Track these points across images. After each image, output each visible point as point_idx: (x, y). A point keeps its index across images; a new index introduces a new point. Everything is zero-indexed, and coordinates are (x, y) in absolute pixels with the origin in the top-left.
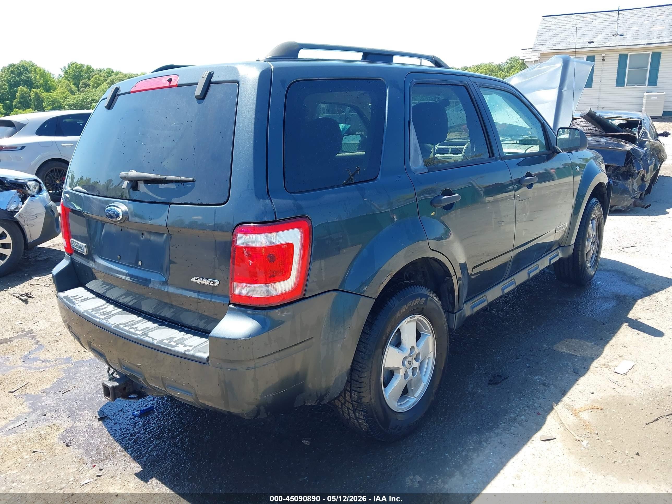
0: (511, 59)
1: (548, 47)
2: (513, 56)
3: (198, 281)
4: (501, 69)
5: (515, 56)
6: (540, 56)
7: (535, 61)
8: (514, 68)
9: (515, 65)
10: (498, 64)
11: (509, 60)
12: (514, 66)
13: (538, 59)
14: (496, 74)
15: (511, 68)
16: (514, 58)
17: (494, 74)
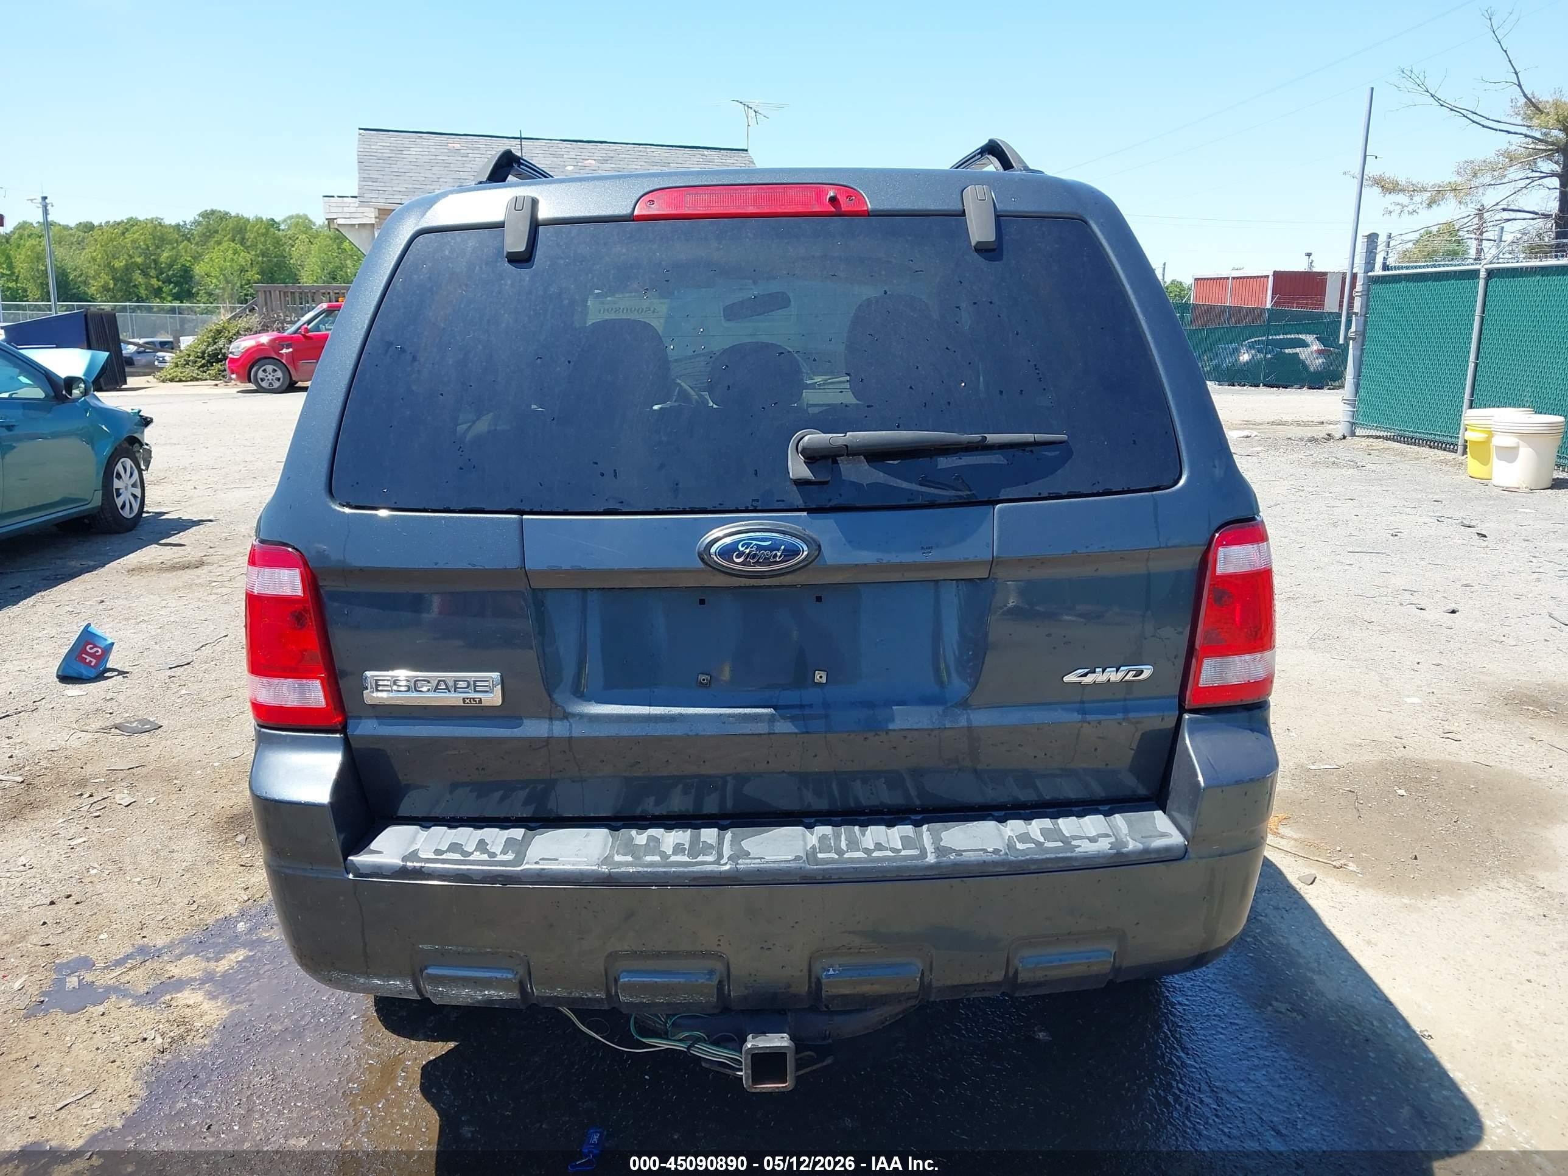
0: (207, 215)
1: (392, 197)
2: (209, 209)
3: (1089, 679)
4: (183, 235)
5: (214, 208)
6: (377, 215)
7: (359, 225)
8: (217, 237)
9: (219, 228)
10: (173, 224)
11: (202, 215)
12: (216, 232)
13: (373, 221)
14: (173, 248)
15: (210, 237)
16: (213, 212)
17: (169, 247)
